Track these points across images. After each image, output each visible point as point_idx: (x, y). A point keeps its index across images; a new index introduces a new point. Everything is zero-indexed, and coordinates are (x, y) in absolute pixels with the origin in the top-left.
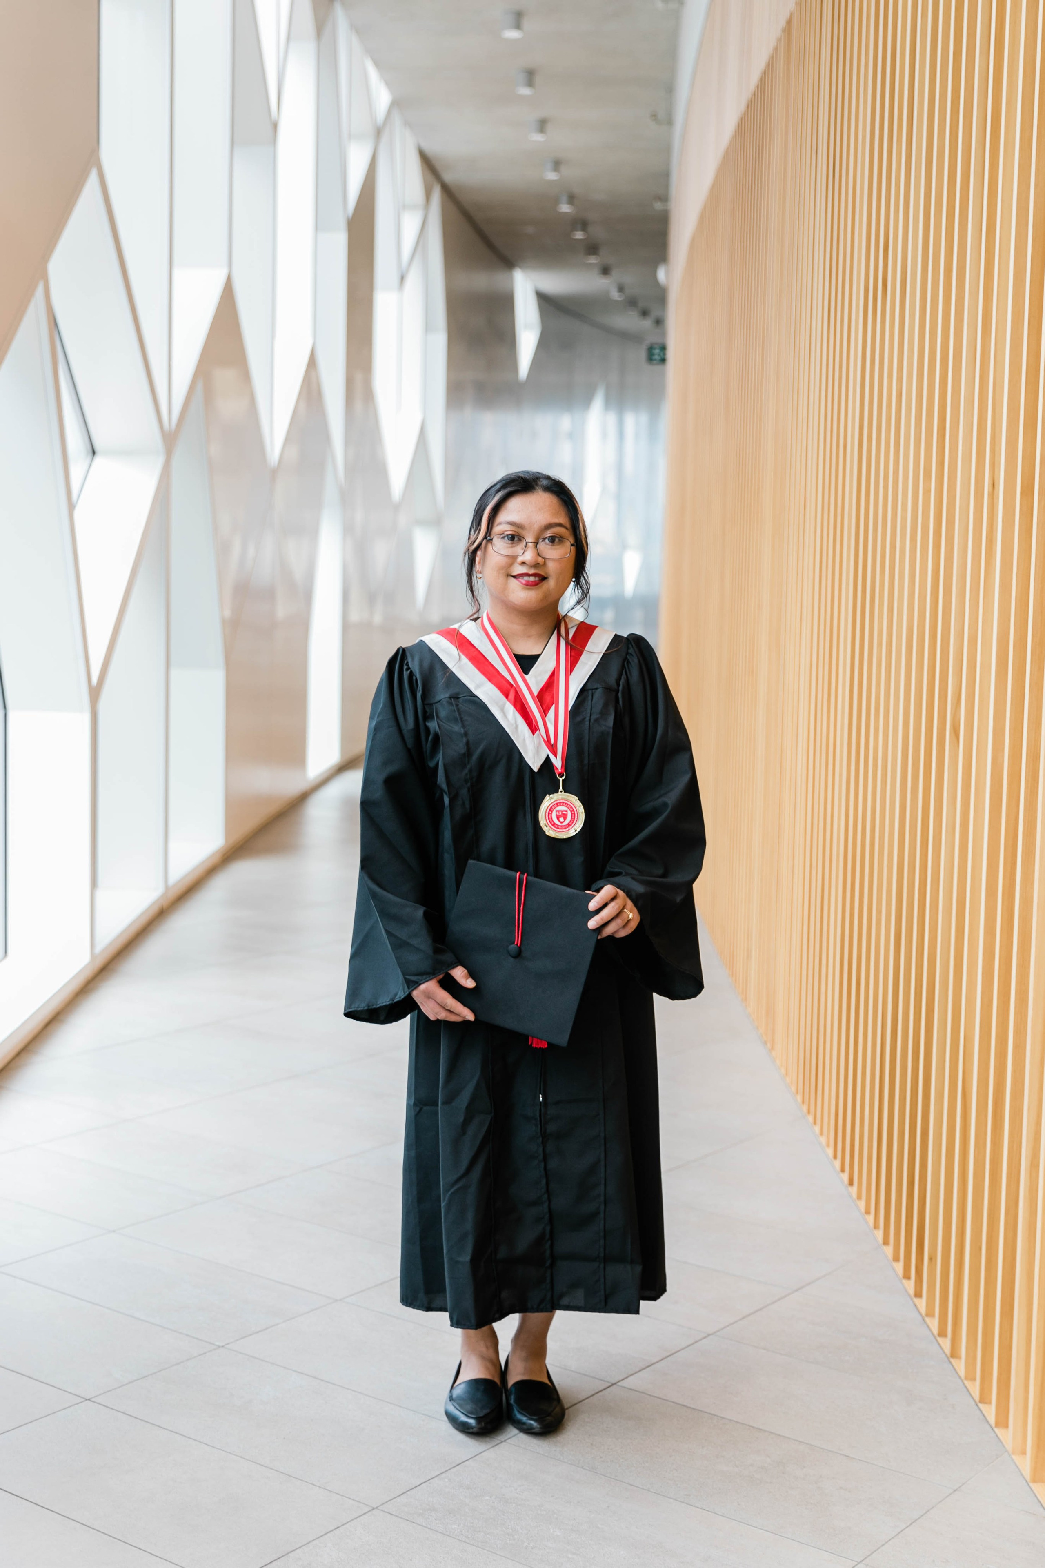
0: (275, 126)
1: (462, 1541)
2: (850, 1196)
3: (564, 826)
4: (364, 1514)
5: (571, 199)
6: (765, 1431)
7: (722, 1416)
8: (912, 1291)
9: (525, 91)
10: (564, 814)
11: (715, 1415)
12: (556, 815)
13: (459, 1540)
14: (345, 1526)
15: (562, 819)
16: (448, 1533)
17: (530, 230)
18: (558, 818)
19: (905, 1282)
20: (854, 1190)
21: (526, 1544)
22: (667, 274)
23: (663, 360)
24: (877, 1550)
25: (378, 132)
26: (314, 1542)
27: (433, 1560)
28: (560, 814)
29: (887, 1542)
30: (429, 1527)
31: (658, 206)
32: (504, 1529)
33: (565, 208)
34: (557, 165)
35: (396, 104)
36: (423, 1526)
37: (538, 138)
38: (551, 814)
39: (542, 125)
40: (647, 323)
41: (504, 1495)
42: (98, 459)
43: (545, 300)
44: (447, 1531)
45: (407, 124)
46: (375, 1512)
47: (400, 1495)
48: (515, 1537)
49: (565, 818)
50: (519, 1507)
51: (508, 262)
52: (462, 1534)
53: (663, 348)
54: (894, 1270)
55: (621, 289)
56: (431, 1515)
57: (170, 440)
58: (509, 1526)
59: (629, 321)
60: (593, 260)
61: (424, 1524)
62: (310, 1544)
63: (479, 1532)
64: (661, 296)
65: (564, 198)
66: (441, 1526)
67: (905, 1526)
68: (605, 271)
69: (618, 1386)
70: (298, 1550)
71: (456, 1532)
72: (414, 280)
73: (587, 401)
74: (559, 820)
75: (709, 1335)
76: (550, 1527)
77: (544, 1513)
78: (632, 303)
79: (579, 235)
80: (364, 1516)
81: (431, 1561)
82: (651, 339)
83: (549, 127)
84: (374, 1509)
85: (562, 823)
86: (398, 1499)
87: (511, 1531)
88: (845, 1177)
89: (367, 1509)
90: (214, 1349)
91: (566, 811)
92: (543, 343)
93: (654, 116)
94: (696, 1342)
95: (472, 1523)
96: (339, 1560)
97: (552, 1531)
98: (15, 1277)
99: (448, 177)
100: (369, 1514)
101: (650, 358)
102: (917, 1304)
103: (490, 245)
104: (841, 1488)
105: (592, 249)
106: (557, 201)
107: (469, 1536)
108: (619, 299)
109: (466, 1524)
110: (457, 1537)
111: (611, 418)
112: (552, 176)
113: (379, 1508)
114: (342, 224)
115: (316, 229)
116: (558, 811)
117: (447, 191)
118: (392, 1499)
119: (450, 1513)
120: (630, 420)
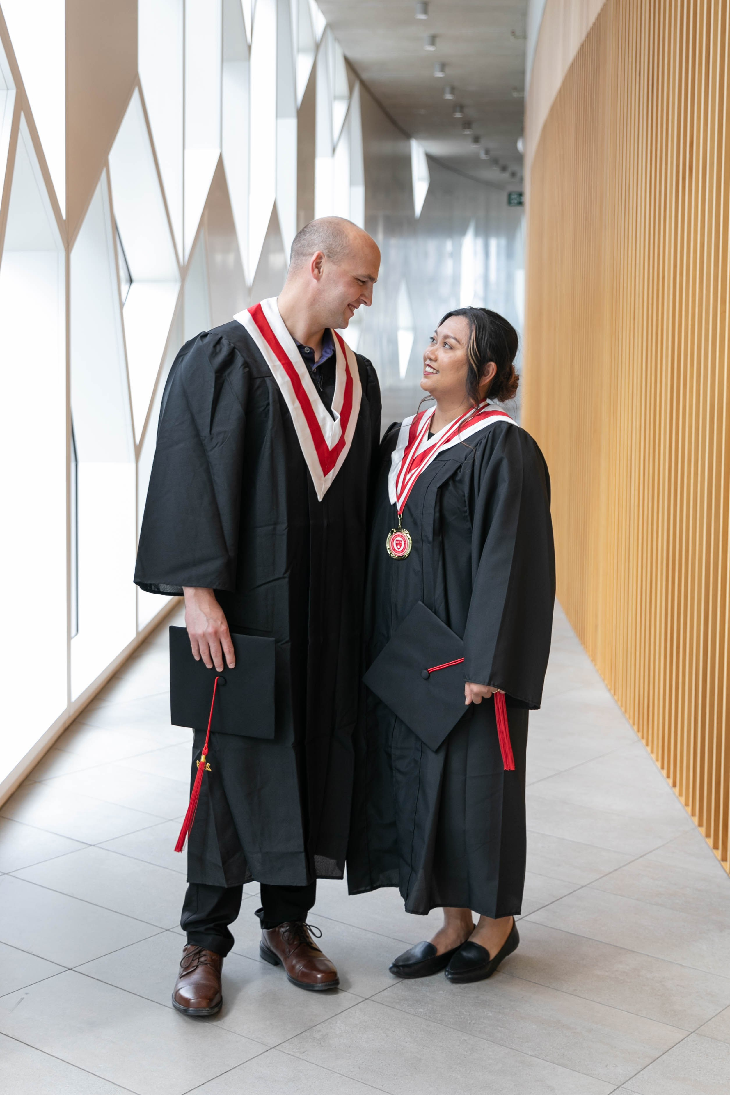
0: (249, 47)
1: (427, 1019)
2: (674, 794)
3: (400, 551)
4: (360, 1002)
5: (453, 90)
6: (624, 949)
7: (595, 939)
8: (719, 857)
9: (422, 17)
10: (400, 543)
11: (590, 939)
12: (396, 543)
13: (425, 1019)
14: (348, 1010)
15: (399, 547)
16: (416, 1015)
17: (423, 112)
18: (397, 545)
19: (715, 851)
20: (677, 790)
21: (469, 1021)
22: (525, 145)
23: (520, 203)
24: (704, 1024)
25: (317, 47)
26: (329, 1020)
27: (409, 1031)
28: (398, 543)
29: (710, 1020)
30: (404, 1010)
31: (515, 95)
32: (454, 1012)
33: (449, 97)
34: (443, 67)
35: (329, 26)
36: (399, 1010)
37: (431, 48)
38: (393, 542)
39: (433, 40)
40: (506, 175)
41: (452, 990)
42: (133, 285)
43: (431, 160)
44: (416, 1013)
45: (337, 40)
46: (367, 1001)
47: (383, 991)
48: (462, 1017)
49: (400, 545)
50: (463, 998)
51: (407, 135)
52: (427, 1015)
53: (521, 195)
54: (706, 843)
55: (487, 152)
56: (405, 1003)
57: (184, 271)
58: (457, 1010)
59: (493, 174)
60: (467, 132)
61: (400, 1009)
62: (326, 1022)
63: (438, 1013)
64: (520, 158)
65: (448, 90)
66: (412, 1010)
67: (722, 1009)
68: (476, 140)
69: (524, 920)
70: (318, 1025)
71: (422, 1014)
72: (342, 149)
73: (463, 232)
74: (397, 547)
75: (582, 887)
76: (485, 1010)
77: (480, 1001)
78: (495, 161)
79: (458, 115)
80: (361, 1004)
81: (408, 1032)
82: (511, 188)
83: (438, 41)
84: (366, 999)
85: (399, 549)
86: (382, 993)
87: (458, 1013)
88: (670, 781)
89: (361, 1000)
90: (249, 897)
91: (401, 541)
92: (431, 191)
93: (513, 33)
94: (574, 891)
95: (433, 1008)
96: (347, 1031)
97: (486, 1013)
98: (109, 850)
99: (365, 76)
100: (364, 1002)
101: (510, 202)
102: (724, 866)
103: (393, 122)
104: (678, 985)
105: (467, 124)
106: (443, 92)
107: (431, 1016)
108: (487, 159)
109: (429, 1009)
110: (423, 1017)
111: (480, 242)
112: (439, 75)
113: (370, 999)
114: (294, 113)
115: (277, 117)
116: (397, 540)
117: (365, 86)
118: (378, 993)
119: (417, 1002)
120: (493, 243)
